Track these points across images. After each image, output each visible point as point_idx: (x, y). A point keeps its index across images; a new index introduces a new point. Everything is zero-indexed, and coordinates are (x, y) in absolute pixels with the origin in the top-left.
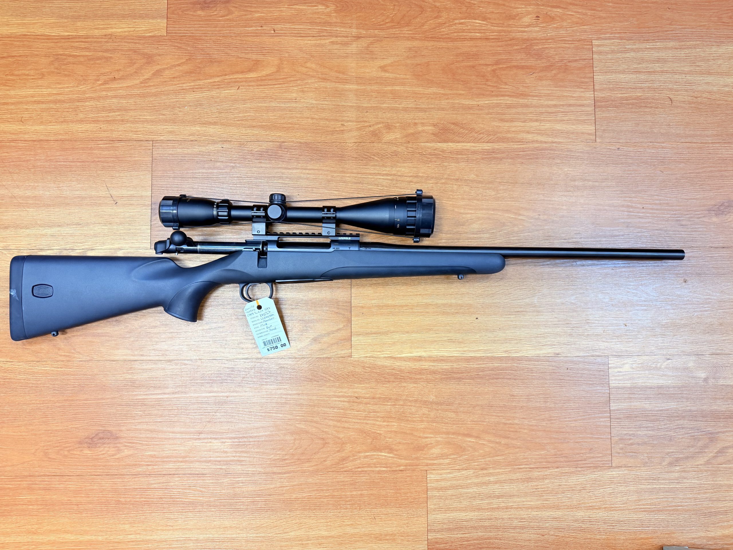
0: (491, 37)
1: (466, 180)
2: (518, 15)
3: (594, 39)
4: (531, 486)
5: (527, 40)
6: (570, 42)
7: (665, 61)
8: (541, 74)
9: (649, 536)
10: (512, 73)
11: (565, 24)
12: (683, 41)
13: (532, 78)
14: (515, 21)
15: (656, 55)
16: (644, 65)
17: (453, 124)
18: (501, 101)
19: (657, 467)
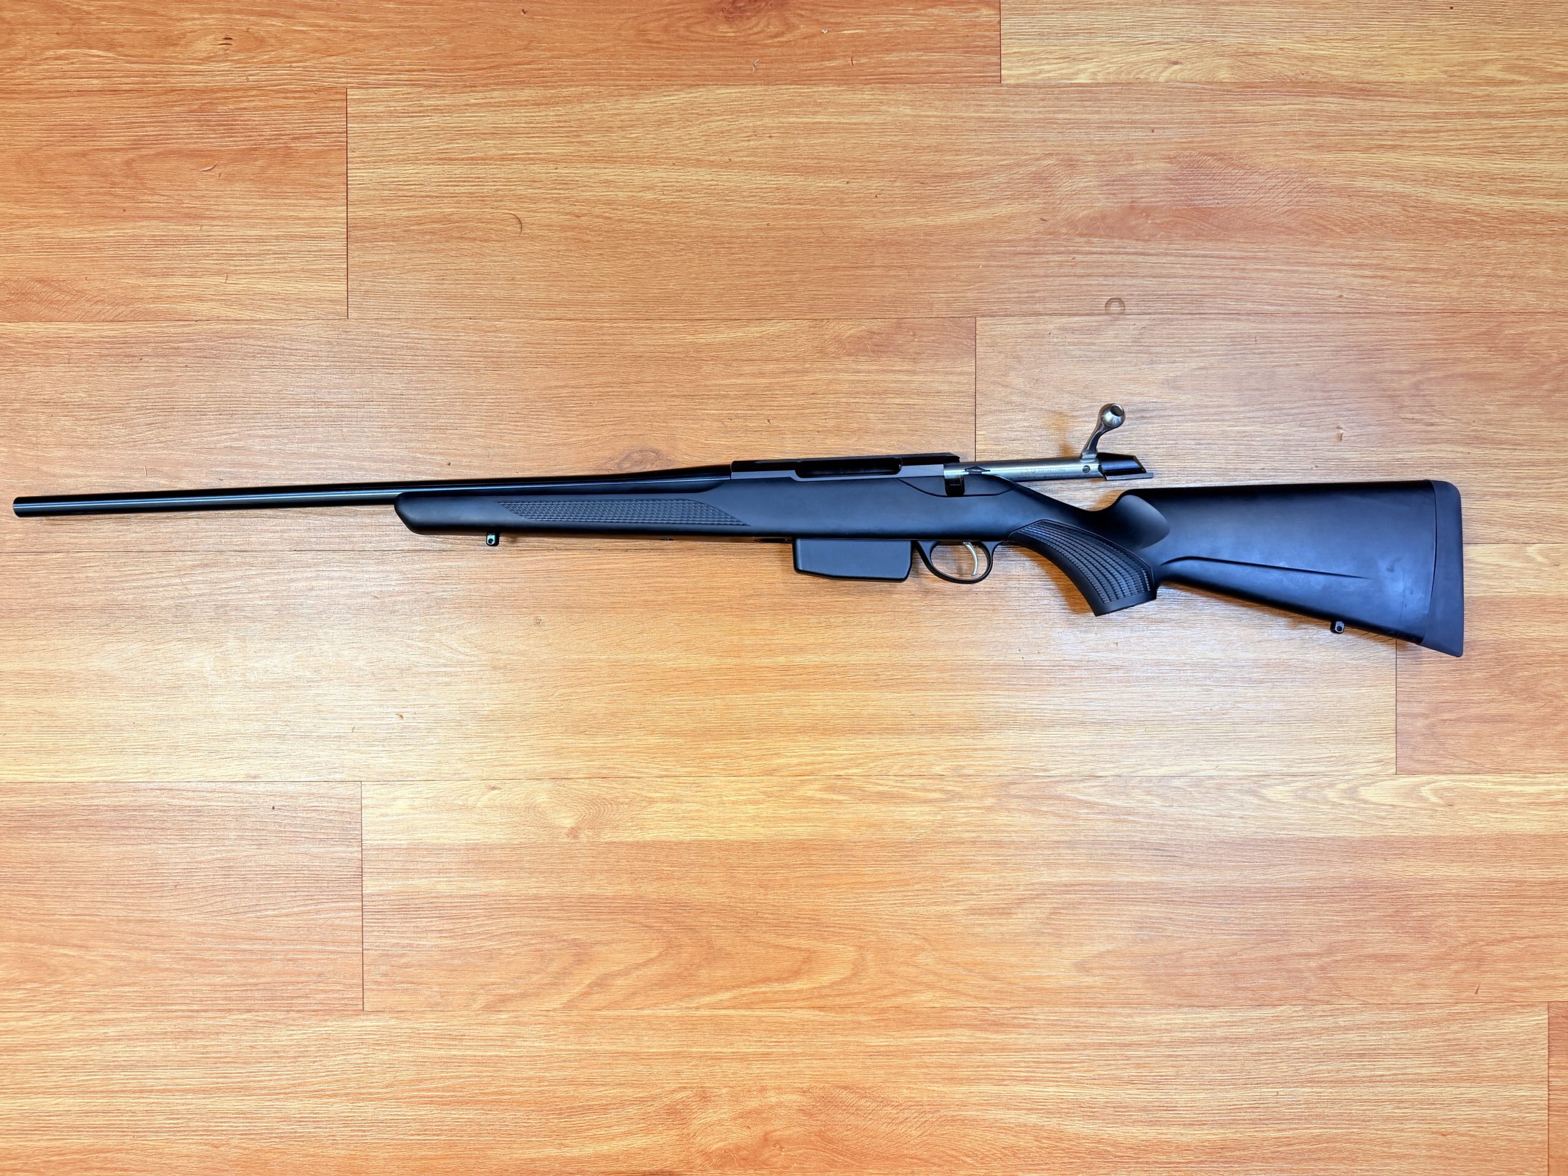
0: (124, 87)
1: (65, 404)
2: (184, 35)
3: (352, 87)
4: (194, 1047)
5: (203, 91)
6: (297, 95)
7: (511, 133)
8: (229, 169)
9: (439, 1153)
10: (168, 166)
11: (288, 53)
12: (553, 87)
13: (212, 176)
14: (178, 49)
15: (488, 119)
16: (461, 144)
17: (40, 281)
18: (144, 231)
19: (460, 1013)
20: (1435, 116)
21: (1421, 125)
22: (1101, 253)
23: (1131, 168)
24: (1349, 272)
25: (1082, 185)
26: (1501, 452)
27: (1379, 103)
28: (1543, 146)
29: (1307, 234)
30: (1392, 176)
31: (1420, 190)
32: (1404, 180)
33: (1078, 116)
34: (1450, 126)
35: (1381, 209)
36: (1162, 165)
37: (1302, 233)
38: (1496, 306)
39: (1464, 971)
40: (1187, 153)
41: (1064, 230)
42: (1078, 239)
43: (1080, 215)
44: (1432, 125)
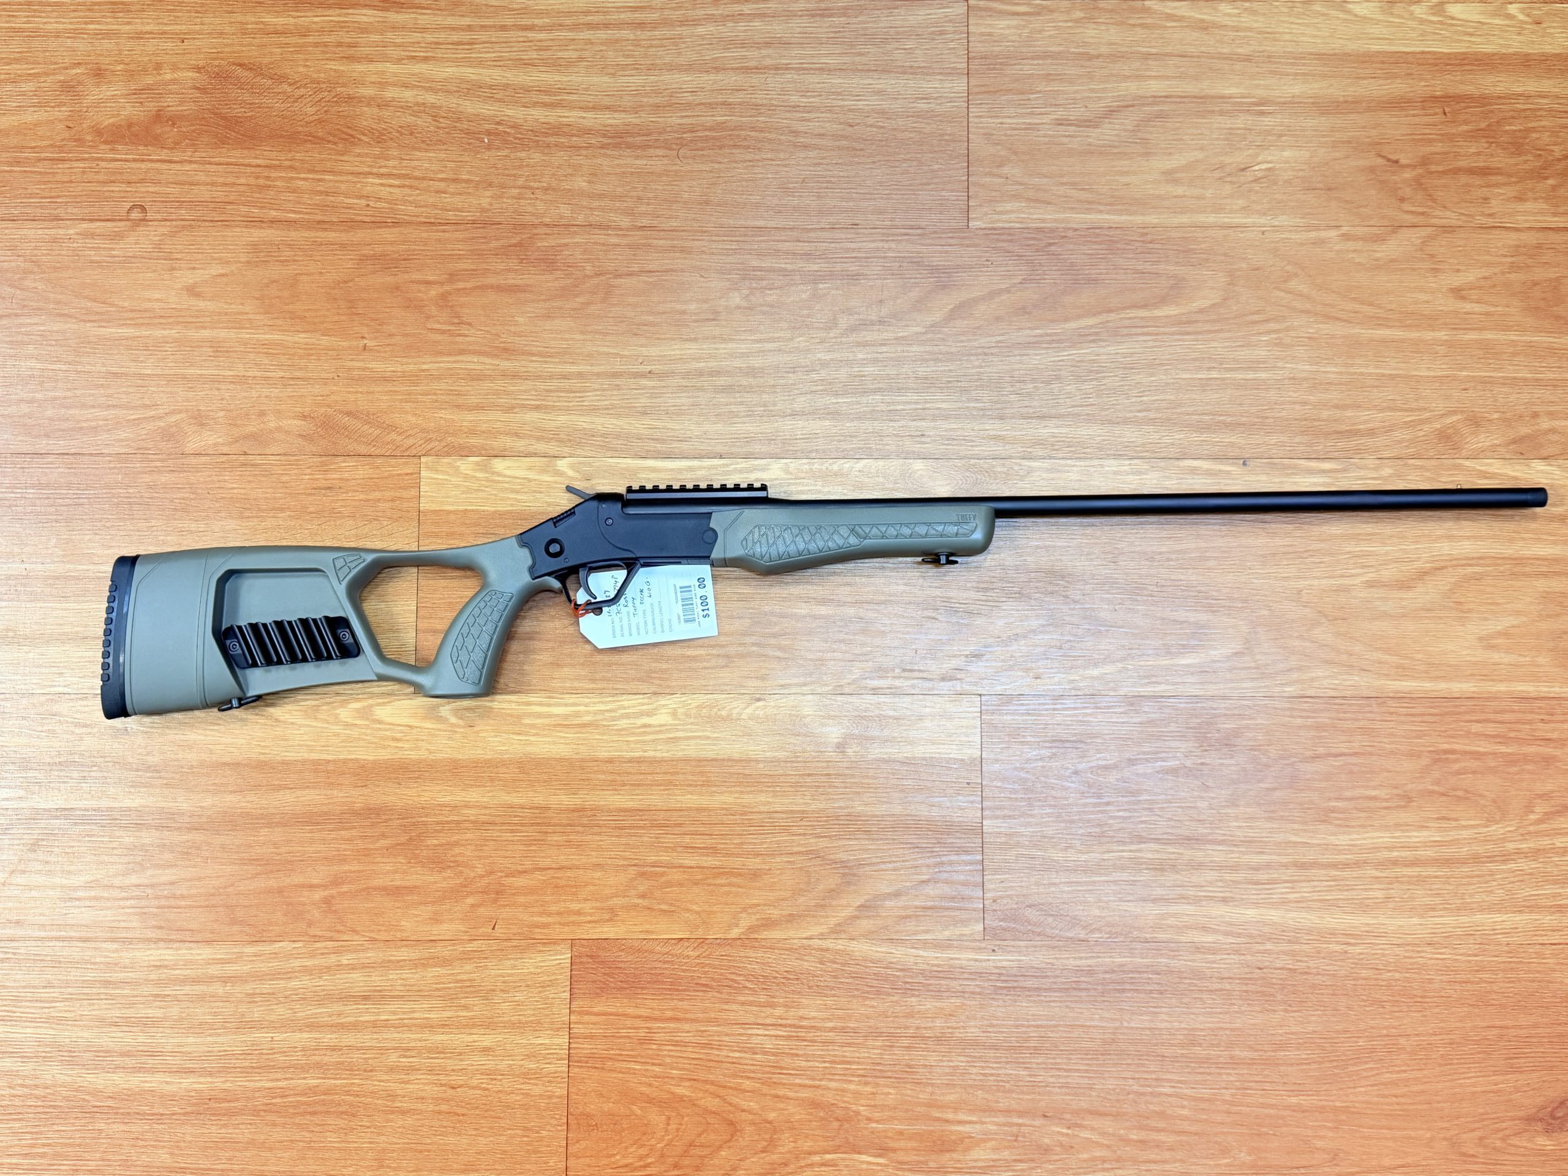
20: (469, 28)
21: (455, 37)
22: (126, 160)
23: (159, 78)
24: (377, 181)
25: (109, 93)
26: (532, 364)
27: (413, 16)
28: (581, 59)
29: (335, 143)
30: (423, 87)
31: (452, 102)
32: (435, 91)
33: (110, 27)
34: (484, 38)
35: (410, 119)
36: (190, 74)
37: (329, 142)
38: (528, 218)
39: (479, 906)
40: (216, 63)
41: (89, 138)
42: (103, 147)
43: (106, 123)
44: (466, 37)
